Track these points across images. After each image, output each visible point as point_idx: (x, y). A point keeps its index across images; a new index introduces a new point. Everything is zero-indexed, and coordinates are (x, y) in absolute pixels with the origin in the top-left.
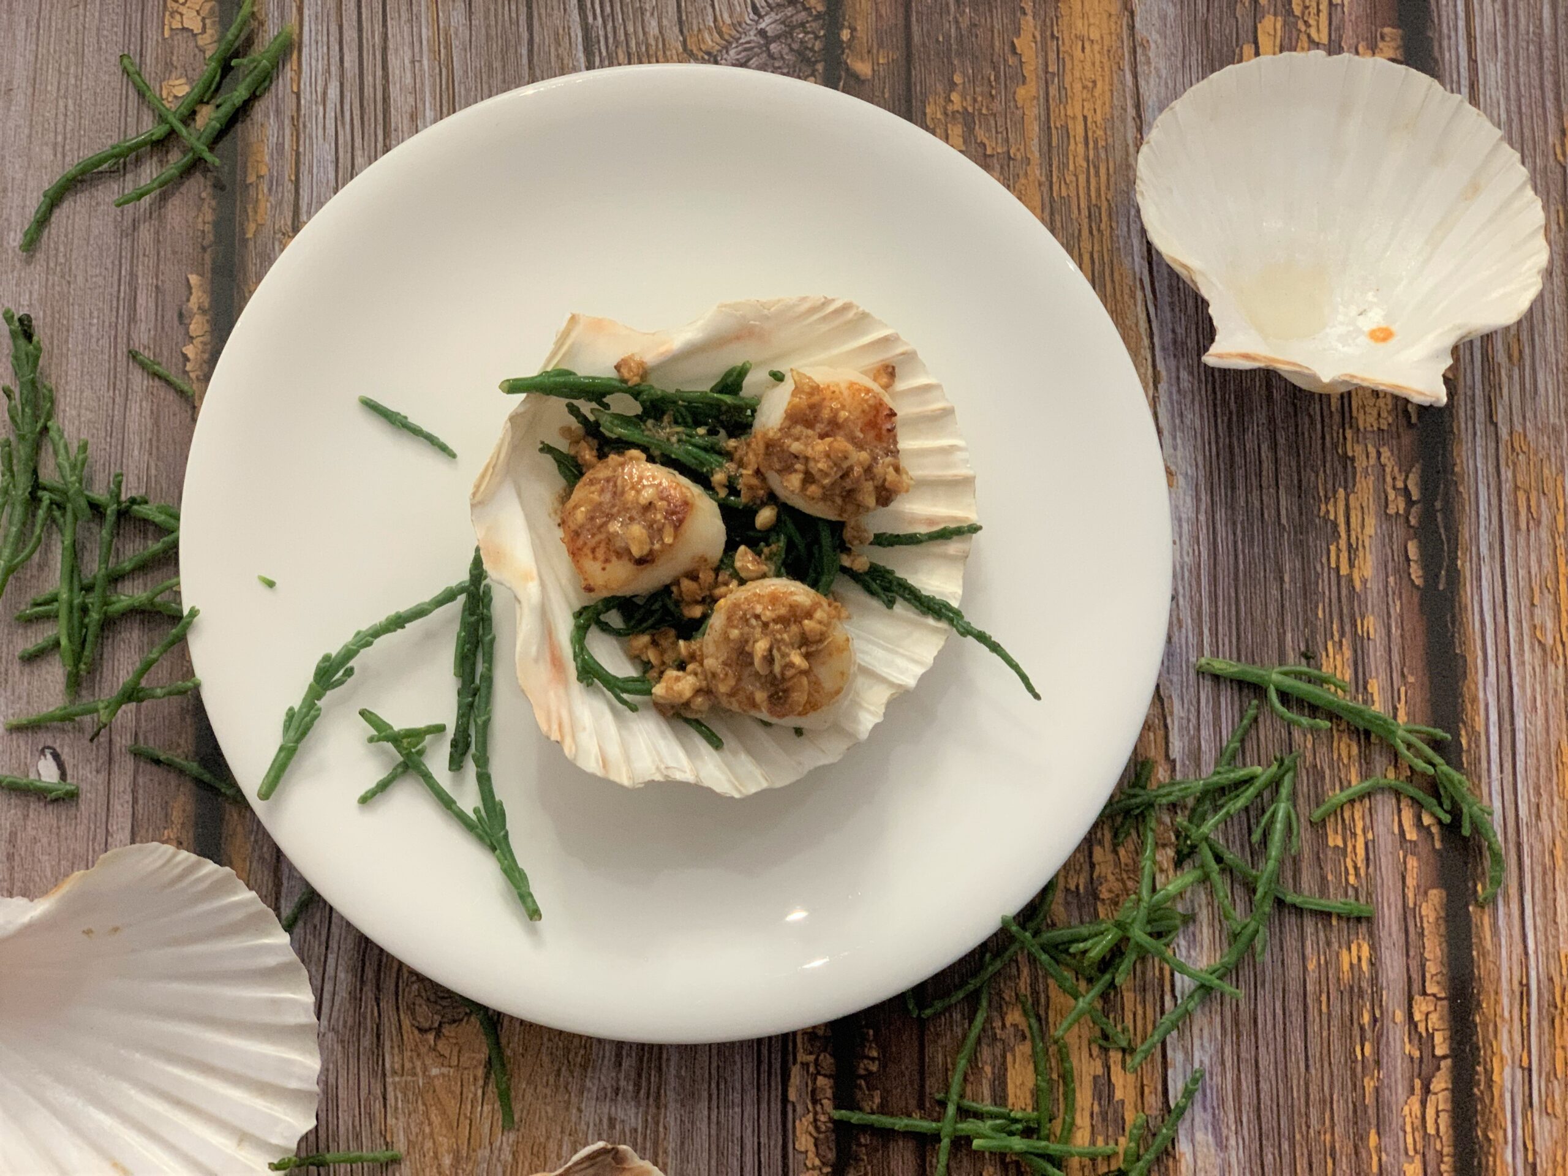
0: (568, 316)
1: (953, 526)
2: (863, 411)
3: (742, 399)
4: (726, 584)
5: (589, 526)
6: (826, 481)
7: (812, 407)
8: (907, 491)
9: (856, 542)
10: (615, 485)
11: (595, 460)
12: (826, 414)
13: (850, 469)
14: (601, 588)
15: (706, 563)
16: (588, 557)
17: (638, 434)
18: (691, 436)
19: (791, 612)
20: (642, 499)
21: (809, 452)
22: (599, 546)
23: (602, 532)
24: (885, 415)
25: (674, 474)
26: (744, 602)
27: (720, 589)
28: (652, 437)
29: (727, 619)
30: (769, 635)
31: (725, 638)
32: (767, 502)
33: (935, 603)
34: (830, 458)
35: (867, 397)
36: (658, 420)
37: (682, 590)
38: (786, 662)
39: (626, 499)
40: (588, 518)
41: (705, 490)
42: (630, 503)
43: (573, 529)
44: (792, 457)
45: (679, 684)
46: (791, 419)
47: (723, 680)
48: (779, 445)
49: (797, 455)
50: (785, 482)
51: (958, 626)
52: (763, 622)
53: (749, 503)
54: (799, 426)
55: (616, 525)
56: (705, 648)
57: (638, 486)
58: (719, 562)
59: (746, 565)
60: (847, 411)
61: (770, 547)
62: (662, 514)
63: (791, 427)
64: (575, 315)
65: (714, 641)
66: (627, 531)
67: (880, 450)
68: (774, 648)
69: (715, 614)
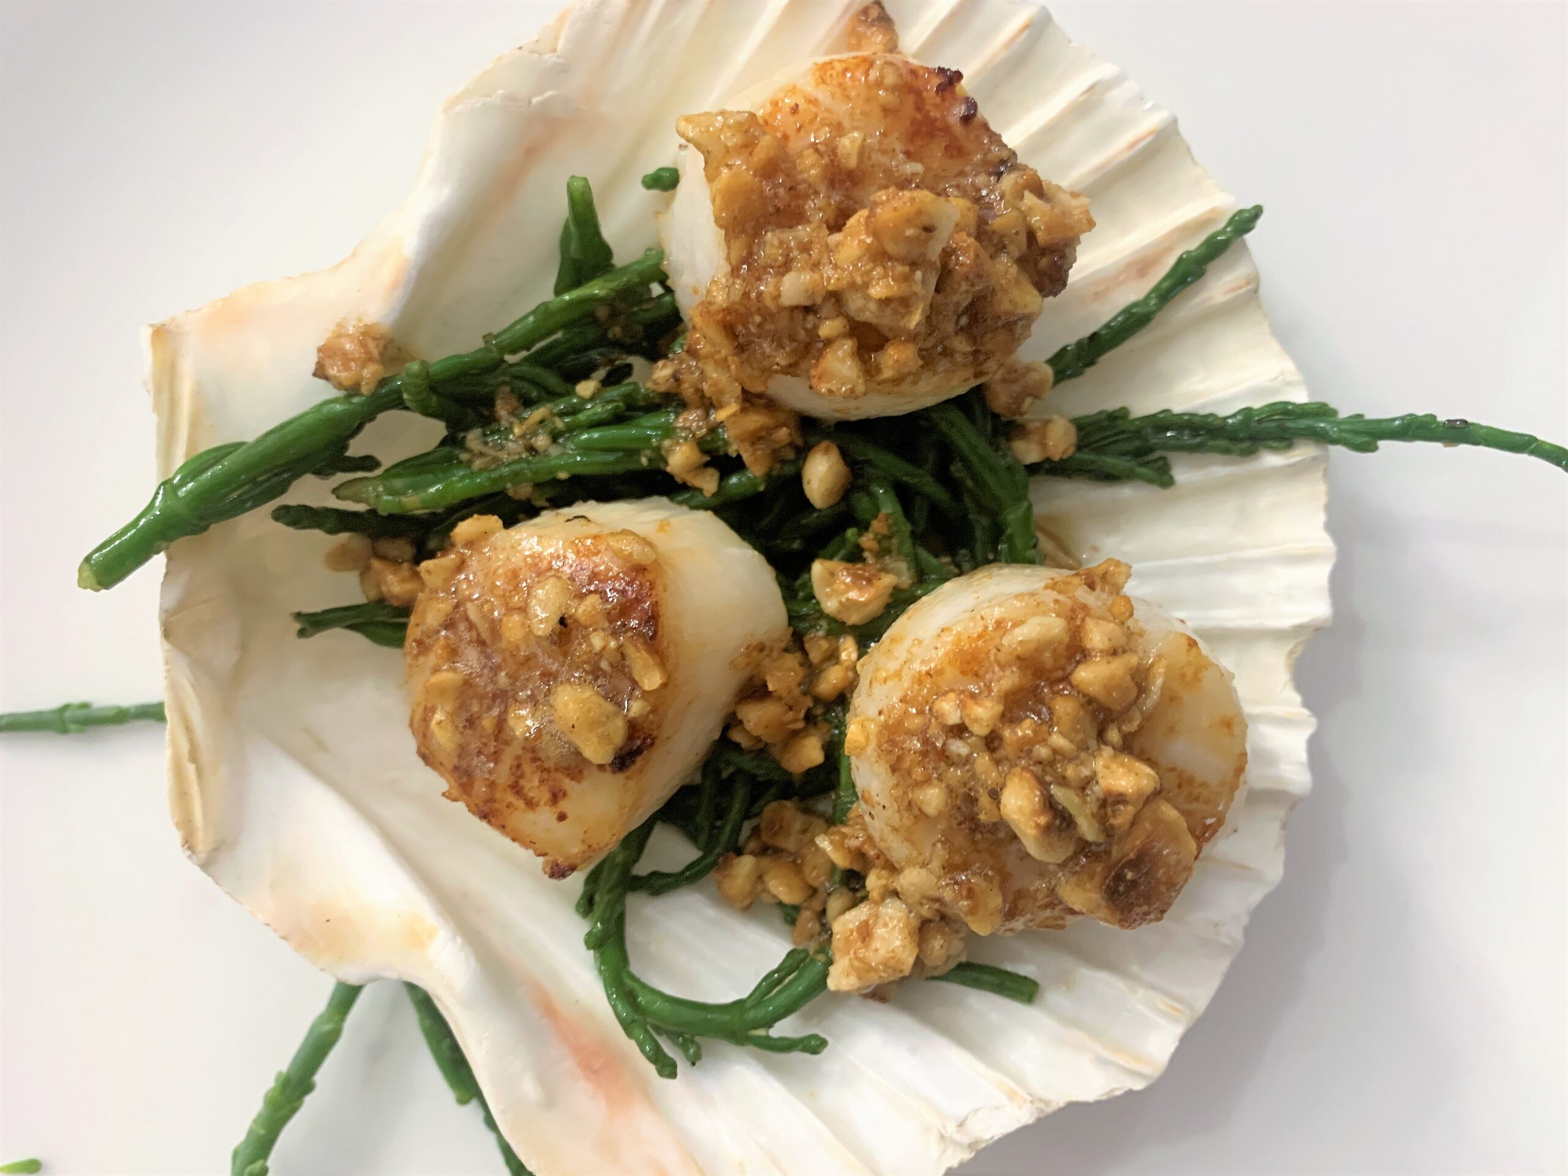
0: (146, 333)
1: (1193, 244)
2: (886, 111)
3: (625, 269)
4: (833, 656)
5: (474, 745)
6: (915, 319)
7: (770, 169)
8: (1091, 224)
9: (1028, 401)
10: (471, 626)
11: (409, 587)
12: (811, 168)
13: (948, 253)
14: (586, 860)
15: (766, 652)
16: (517, 809)
17: (462, 478)
18: (574, 411)
19: (1029, 672)
20: (541, 622)
21: (829, 279)
22: (522, 776)
23: (507, 743)
24: (937, 92)
25: (583, 517)
26: (906, 712)
27: (832, 679)
28: (493, 466)
29: (894, 769)
30: (1018, 762)
31: (916, 817)
32: (805, 443)
33: (1260, 421)
34: (890, 258)
35: (874, 74)
36: (487, 421)
37: (756, 733)
38: (1098, 799)
39: (509, 642)
40: (465, 727)
41: (672, 499)
42: (523, 647)
43: (450, 766)
44: (799, 316)
45: (876, 944)
46: (743, 231)
47: (972, 911)
48: (753, 310)
49: (808, 303)
50: (820, 378)
51: (1344, 435)
52: (981, 737)
53: (771, 469)
54: (769, 234)
55: (523, 712)
56: (882, 845)
57: (517, 598)
58: (790, 624)
59: (848, 599)
60: (850, 132)
61: (870, 529)
62: (603, 630)
63: (755, 249)
64: (163, 325)
65: (895, 830)
66: (553, 715)
67: (976, 175)
68: (1050, 784)
69: (853, 759)
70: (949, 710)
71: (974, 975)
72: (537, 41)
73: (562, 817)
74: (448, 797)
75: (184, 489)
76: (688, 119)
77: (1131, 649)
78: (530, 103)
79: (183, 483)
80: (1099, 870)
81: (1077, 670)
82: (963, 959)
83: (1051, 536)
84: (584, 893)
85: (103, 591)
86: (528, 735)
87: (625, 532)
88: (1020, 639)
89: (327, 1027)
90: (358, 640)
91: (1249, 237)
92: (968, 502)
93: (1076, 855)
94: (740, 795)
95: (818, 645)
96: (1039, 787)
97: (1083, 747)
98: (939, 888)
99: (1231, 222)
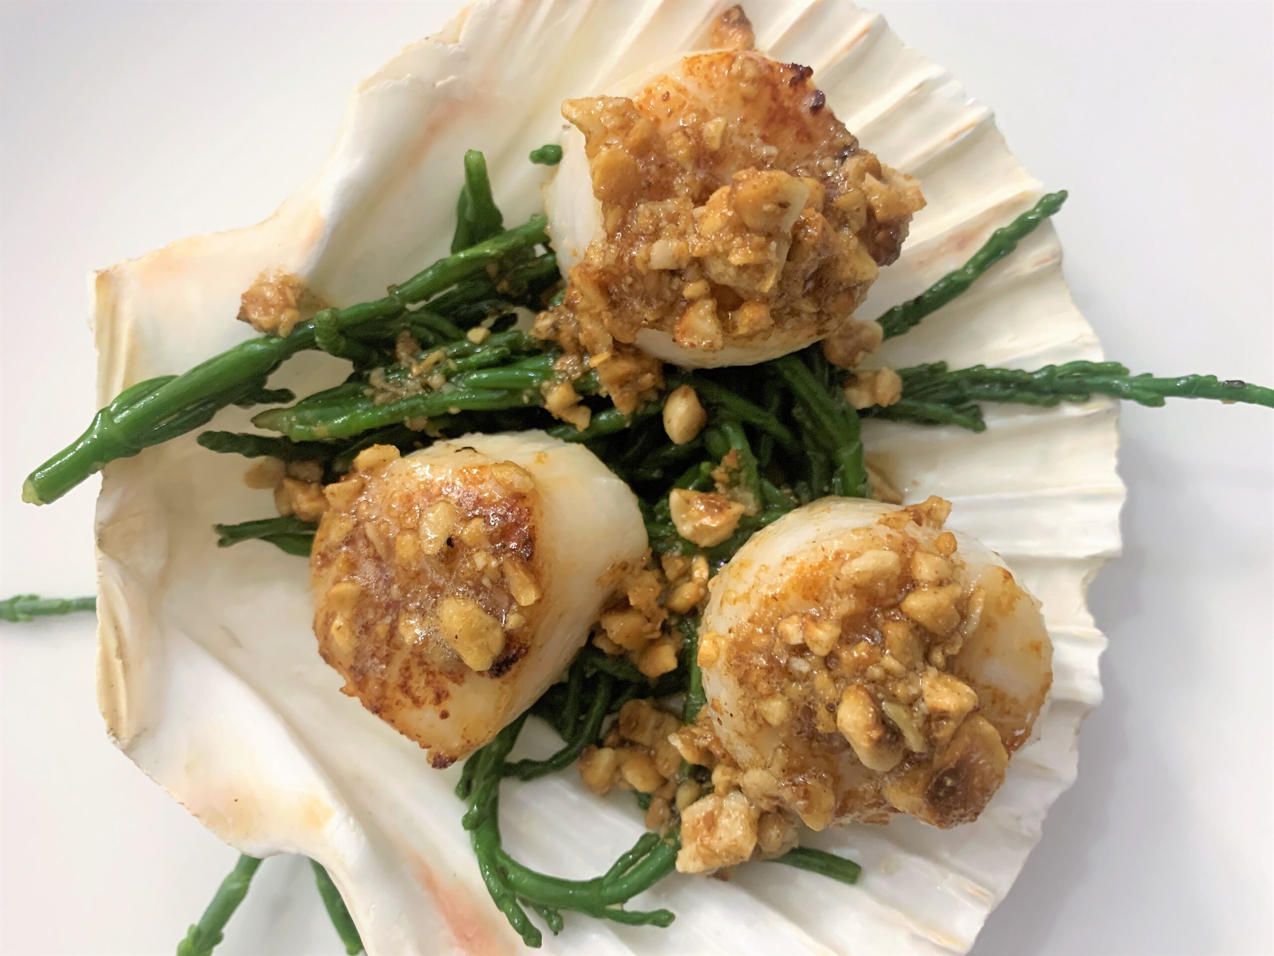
0: (92, 278)
1: (1006, 222)
2: (746, 100)
3: (513, 232)
4: (686, 574)
5: (369, 648)
6: (769, 284)
7: (643, 149)
8: (923, 204)
9: (861, 354)
10: (369, 543)
11: (316, 505)
12: (679, 149)
13: (799, 226)
14: (464, 750)
15: (629, 570)
16: (404, 706)
17: (367, 410)
18: (464, 354)
19: (864, 598)
20: (430, 542)
21: (693, 247)
22: (410, 677)
23: (398, 648)
24: (791, 85)
25: (470, 448)
26: (753, 631)
27: (685, 595)
28: (393, 401)
29: (742, 682)
30: (853, 680)
31: (760, 726)
32: (667, 386)
33: (1062, 377)
34: (748, 230)
35: (736, 68)
36: (390, 361)
37: (617, 642)
38: (924, 715)
39: (402, 559)
40: (361, 632)
41: (548, 433)
42: (414, 564)
43: (347, 666)
44: (666, 278)
45: (720, 833)
46: (618, 203)
47: (808, 809)
48: (626, 271)
49: (674, 267)
50: (683, 333)
51: (1135, 391)
52: (820, 657)
53: (636, 408)
54: (642, 206)
55: (412, 622)
56: (729, 748)
57: (410, 519)
58: (650, 545)
59: (701, 525)
60: (714, 118)
61: (722, 463)
62: (486, 550)
63: (629, 219)
64: (107, 271)
65: (740, 735)
66: (439, 625)
67: (823, 158)
68: (882, 700)
69: (704, 671)
70: (793, 631)
71: (805, 858)
72: (442, 33)
73: (444, 715)
74: (344, 693)
75: (120, 416)
76: (572, 103)
77: (955, 581)
78: (434, 86)
79: (119, 410)
80: (921, 775)
81: (907, 599)
82: (796, 845)
83: (879, 472)
84: (463, 777)
85: (44, 506)
86: (416, 642)
87: (507, 463)
88: (857, 570)
89: (236, 886)
90: (270, 550)
91: (1054, 218)
92: (807, 441)
93: (902, 763)
94: (602, 694)
95: (673, 564)
96: (873, 704)
97: (911, 667)
98: (779, 788)
99: (1040, 203)
